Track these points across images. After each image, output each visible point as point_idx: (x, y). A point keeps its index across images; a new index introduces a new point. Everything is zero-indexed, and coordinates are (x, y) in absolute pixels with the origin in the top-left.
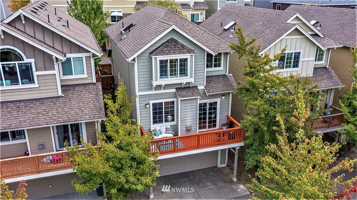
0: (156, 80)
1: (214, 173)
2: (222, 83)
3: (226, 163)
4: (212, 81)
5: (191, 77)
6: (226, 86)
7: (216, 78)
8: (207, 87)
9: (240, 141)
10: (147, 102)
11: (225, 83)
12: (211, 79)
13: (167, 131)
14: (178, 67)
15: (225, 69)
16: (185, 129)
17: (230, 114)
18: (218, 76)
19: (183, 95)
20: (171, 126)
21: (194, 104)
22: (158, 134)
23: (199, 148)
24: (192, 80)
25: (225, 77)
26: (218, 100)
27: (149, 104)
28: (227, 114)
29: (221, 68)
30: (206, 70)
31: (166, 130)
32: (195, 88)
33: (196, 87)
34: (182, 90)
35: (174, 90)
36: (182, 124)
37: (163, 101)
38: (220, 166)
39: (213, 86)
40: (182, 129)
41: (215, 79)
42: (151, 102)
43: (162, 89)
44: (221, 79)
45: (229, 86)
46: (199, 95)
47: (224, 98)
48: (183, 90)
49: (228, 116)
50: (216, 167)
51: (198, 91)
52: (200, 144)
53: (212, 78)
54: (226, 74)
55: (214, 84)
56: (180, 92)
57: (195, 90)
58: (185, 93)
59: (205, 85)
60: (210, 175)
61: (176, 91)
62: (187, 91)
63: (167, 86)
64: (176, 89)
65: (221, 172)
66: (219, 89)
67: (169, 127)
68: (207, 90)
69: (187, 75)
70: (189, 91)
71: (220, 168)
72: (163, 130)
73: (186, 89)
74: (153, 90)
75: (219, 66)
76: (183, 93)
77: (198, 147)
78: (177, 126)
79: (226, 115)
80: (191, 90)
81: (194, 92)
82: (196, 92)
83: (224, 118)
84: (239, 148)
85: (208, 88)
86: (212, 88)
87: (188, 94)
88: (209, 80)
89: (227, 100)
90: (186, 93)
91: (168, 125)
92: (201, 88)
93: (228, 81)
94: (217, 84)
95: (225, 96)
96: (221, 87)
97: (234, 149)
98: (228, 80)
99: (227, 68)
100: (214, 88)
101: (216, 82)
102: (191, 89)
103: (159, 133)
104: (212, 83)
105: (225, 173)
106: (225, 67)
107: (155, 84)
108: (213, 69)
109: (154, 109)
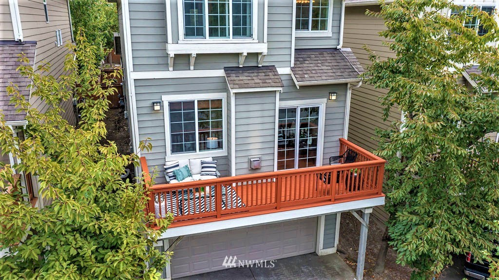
0: (176, 41)
1: (311, 269)
2: (330, 64)
3: (336, 245)
4: (308, 59)
5: (261, 40)
6: (339, 71)
7: (317, 53)
8: (297, 69)
9: (377, 194)
10: (155, 98)
11: (336, 64)
12: (306, 56)
13: (203, 170)
14: (229, 13)
15: (335, 36)
16: (246, 165)
17: (346, 137)
18: (321, 51)
19: (242, 82)
20: (214, 158)
21: (266, 107)
22: (183, 175)
23: (280, 208)
24: (263, 48)
25: (336, 52)
26: (322, 104)
27: (160, 103)
28: (340, 137)
29: (328, 32)
30: (295, 33)
31: (203, 168)
32: (269, 71)
33: (272, 68)
34: (241, 72)
35: (220, 73)
36: (240, 154)
37: (196, 97)
38: (322, 251)
39: (310, 69)
40: (239, 166)
41: (313, 56)
42: (167, 99)
43: (192, 68)
44: (328, 57)
45: (347, 70)
46: (279, 84)
47: (334, 98)
48: (243, 73)
49: (342, 142)
50: (314, 254)
51: (276, 77)
52: (283, 199)
53: (307, 53)
54: (338, 47)
55: (312, 65)
56: (234, 75)
57: (270, 74)
58: (245, 78)
59: (292, 65)
60: (302, 272)
61: (225, 75)
62: (252, 75)
63: (204, 59)
64: (226, 69)
65: (326, 267)
66: (325, 75)
67: (210, 160)
68: (297, 76)
69: (251, 35)
70: (256, 75)
71: (322, 256)
72: (196, 168)
73: (248, 71)
74: (171, 69)
75: (324, 27)
76: (241, 78)
77: (277, 207)
78: (227, 158)
79: (337, 138)
80: (260, 74)
81: (267, 77)
82: (273, 77)
83: (334, 144)
84: (371, 212)
85: (300, 72)
86: (308, 72)
87: (253, 82)
88: (302, 56)
89: (341, 104)
90: (250, 78)
91: (208, 156)
92: (284, 70)
93: (342, 61)
94: (319, 65)
95: (336, 93)
96: (329, 71)
97: (360, 212)
98: (343, 59)
99: (339, 33)
100: (314, 72)
101: (317, 62)
102: (260, 71)
103: (185, 173)
104: (307, 62)
105: (334, 269)
106: (336, 30)
107: (173, 49)
108: (309, 33)
109: (173, 117)
